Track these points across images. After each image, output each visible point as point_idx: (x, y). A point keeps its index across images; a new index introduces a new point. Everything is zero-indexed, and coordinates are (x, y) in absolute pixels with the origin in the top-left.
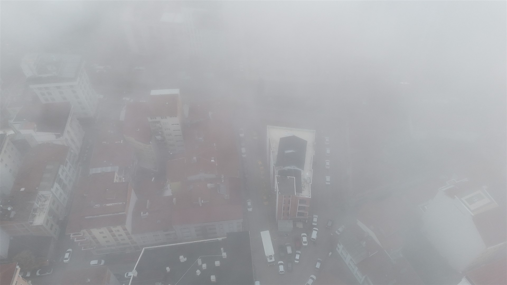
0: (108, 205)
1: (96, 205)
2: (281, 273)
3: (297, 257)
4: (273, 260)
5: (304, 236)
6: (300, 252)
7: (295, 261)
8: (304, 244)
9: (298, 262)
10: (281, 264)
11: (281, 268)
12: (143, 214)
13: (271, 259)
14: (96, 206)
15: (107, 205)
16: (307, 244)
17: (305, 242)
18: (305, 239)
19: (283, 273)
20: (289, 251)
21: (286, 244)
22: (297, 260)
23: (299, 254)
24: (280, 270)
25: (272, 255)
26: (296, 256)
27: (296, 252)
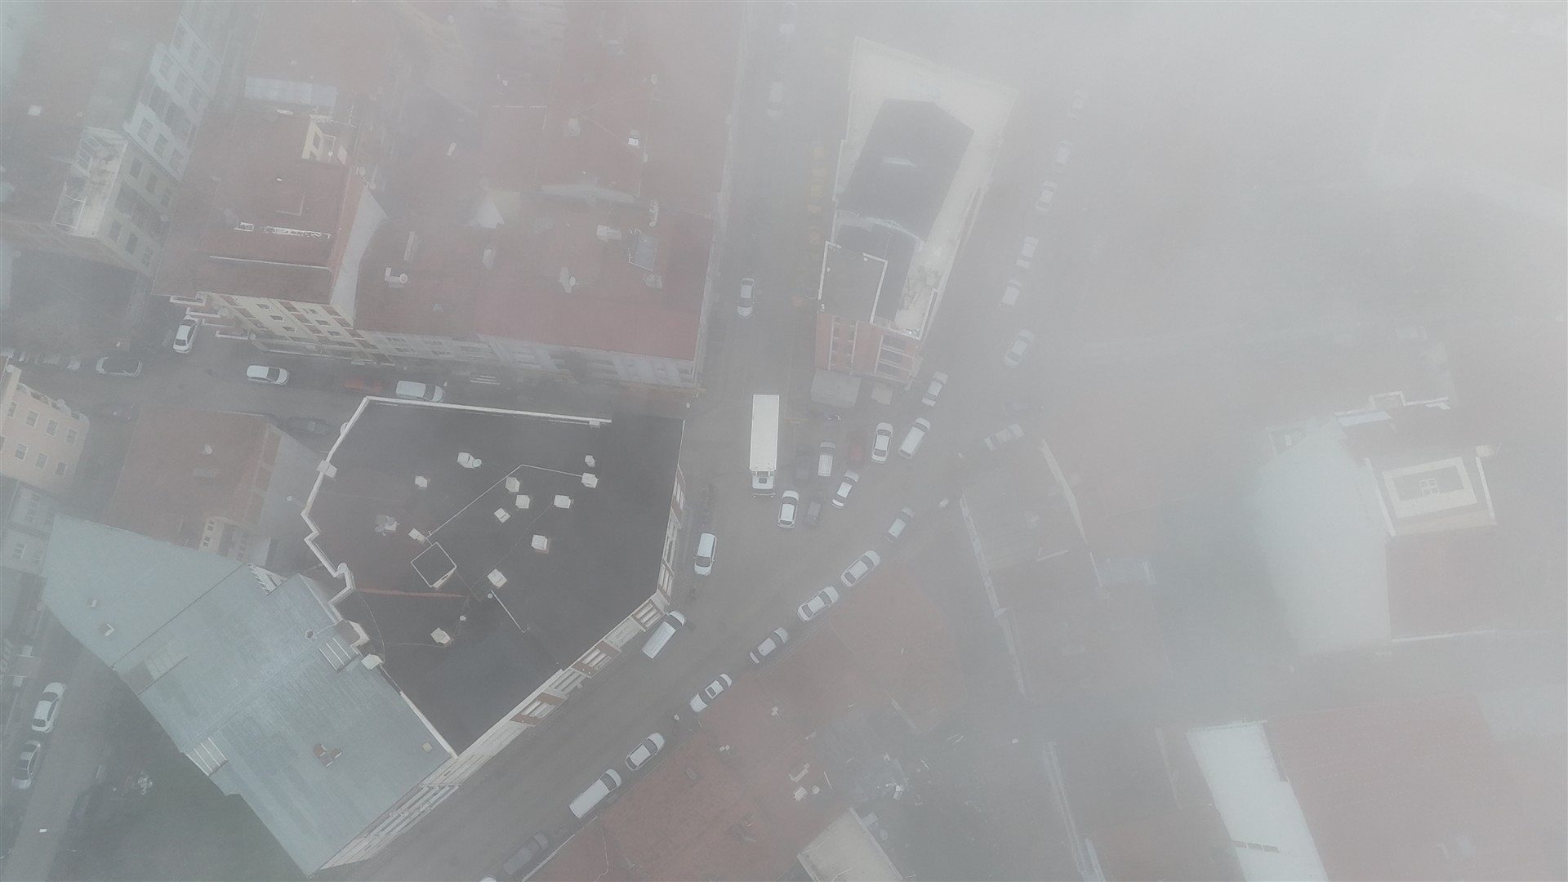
0: (280, 231)
1: (242, 224)
2: (782, 525)
3: (844, 490)
4: (769, 485)
5: (882, 432)
6: (855, 477)
7: (834, 501)
8: (875, 457)
9: (842, 505)
10: (791, 501)
11: (787, 513)
12: (391, 275)
13: (762, 481)
14: (243, 227)
15: (275, 229)
16: (883, 459)
17: (881, 453)
18: (882, 443)
19: (789, 527)
20: (825, 466)
21: (821, 446)
22: (840, 499)
23: (850, 481)
24: (783, 518)
25: (767, 472)
26: (842, 486)
27: (846, 475)
